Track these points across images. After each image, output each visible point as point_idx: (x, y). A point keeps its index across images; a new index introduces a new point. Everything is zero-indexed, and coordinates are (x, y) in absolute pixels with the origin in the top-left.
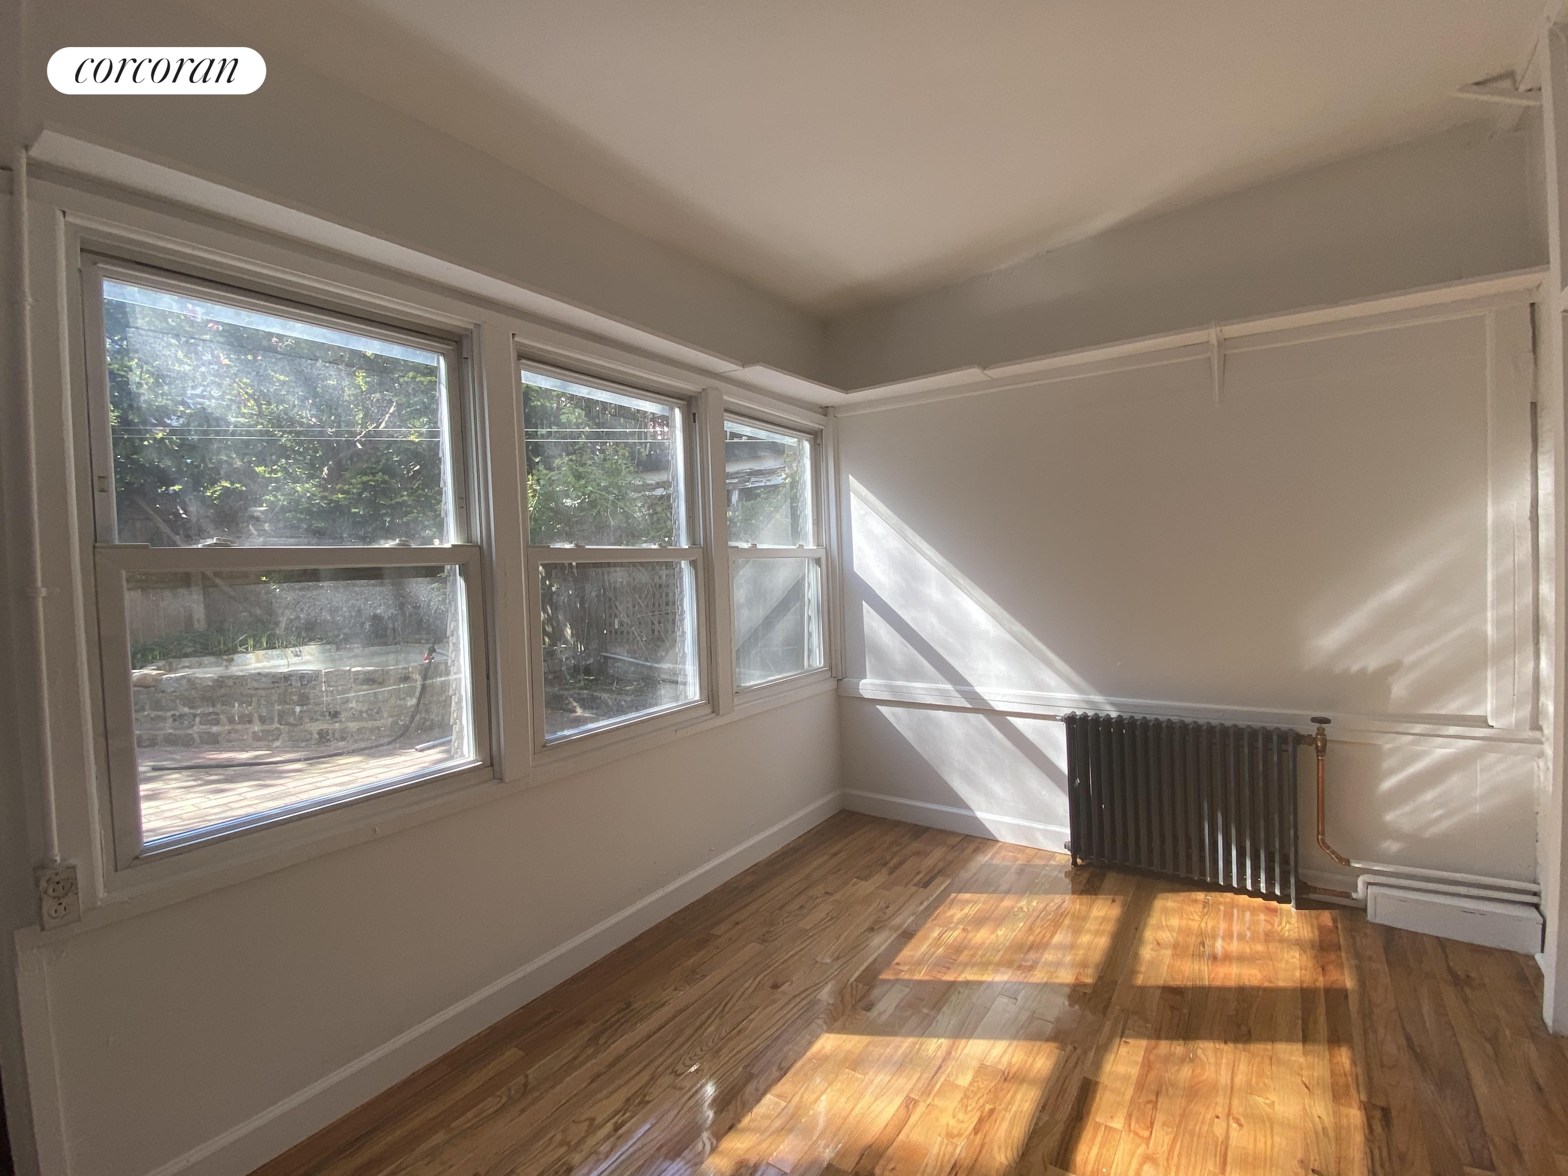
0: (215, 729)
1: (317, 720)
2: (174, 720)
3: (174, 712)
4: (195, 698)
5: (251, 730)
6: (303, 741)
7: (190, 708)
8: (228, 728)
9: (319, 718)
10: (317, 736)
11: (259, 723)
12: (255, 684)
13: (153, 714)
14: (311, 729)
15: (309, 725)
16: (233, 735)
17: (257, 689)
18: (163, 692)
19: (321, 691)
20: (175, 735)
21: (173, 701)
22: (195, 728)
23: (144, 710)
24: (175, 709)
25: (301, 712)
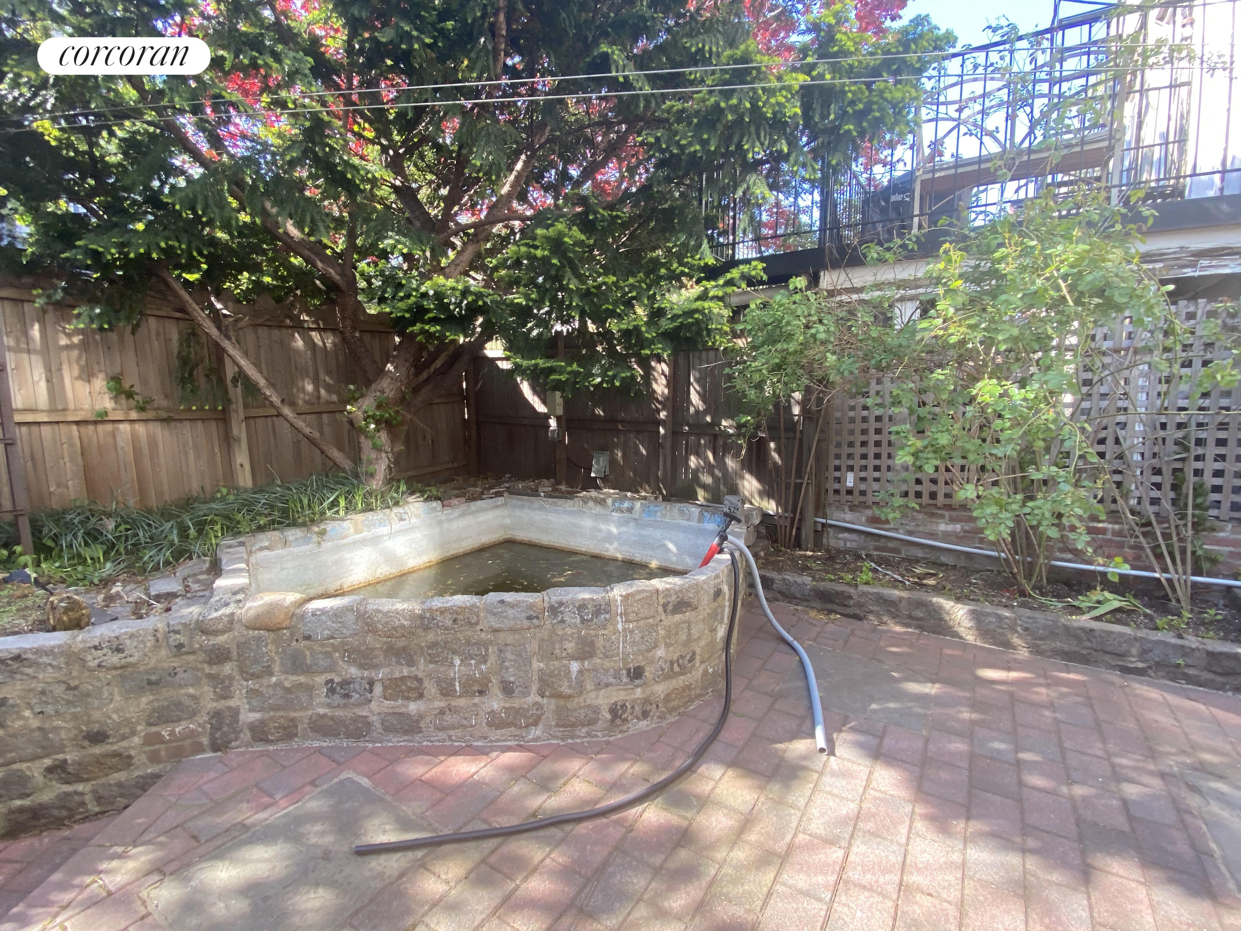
0: (413, 707)
1: (607, 685)
2: (332, 691)
3: (329, 676)
4: (373, 649)
5: (487, 707)
6: (583, 725)
7: (362, 667)
8: (440, 704)
9: (612, 680)
10: (608, 716)
11: (500, 695)
12: (494, 622)
13: (290, 680)
14: (595, 702)
15: (593, 695)
16: (449, 718)
17: (495, 631)
18: (308, 638)
19: (616, 631)
20: (332, 718)
21: (328, 655)
22: (374, 705)
23: (271, 674)
24: (331, 669)
25: (580, 672)
